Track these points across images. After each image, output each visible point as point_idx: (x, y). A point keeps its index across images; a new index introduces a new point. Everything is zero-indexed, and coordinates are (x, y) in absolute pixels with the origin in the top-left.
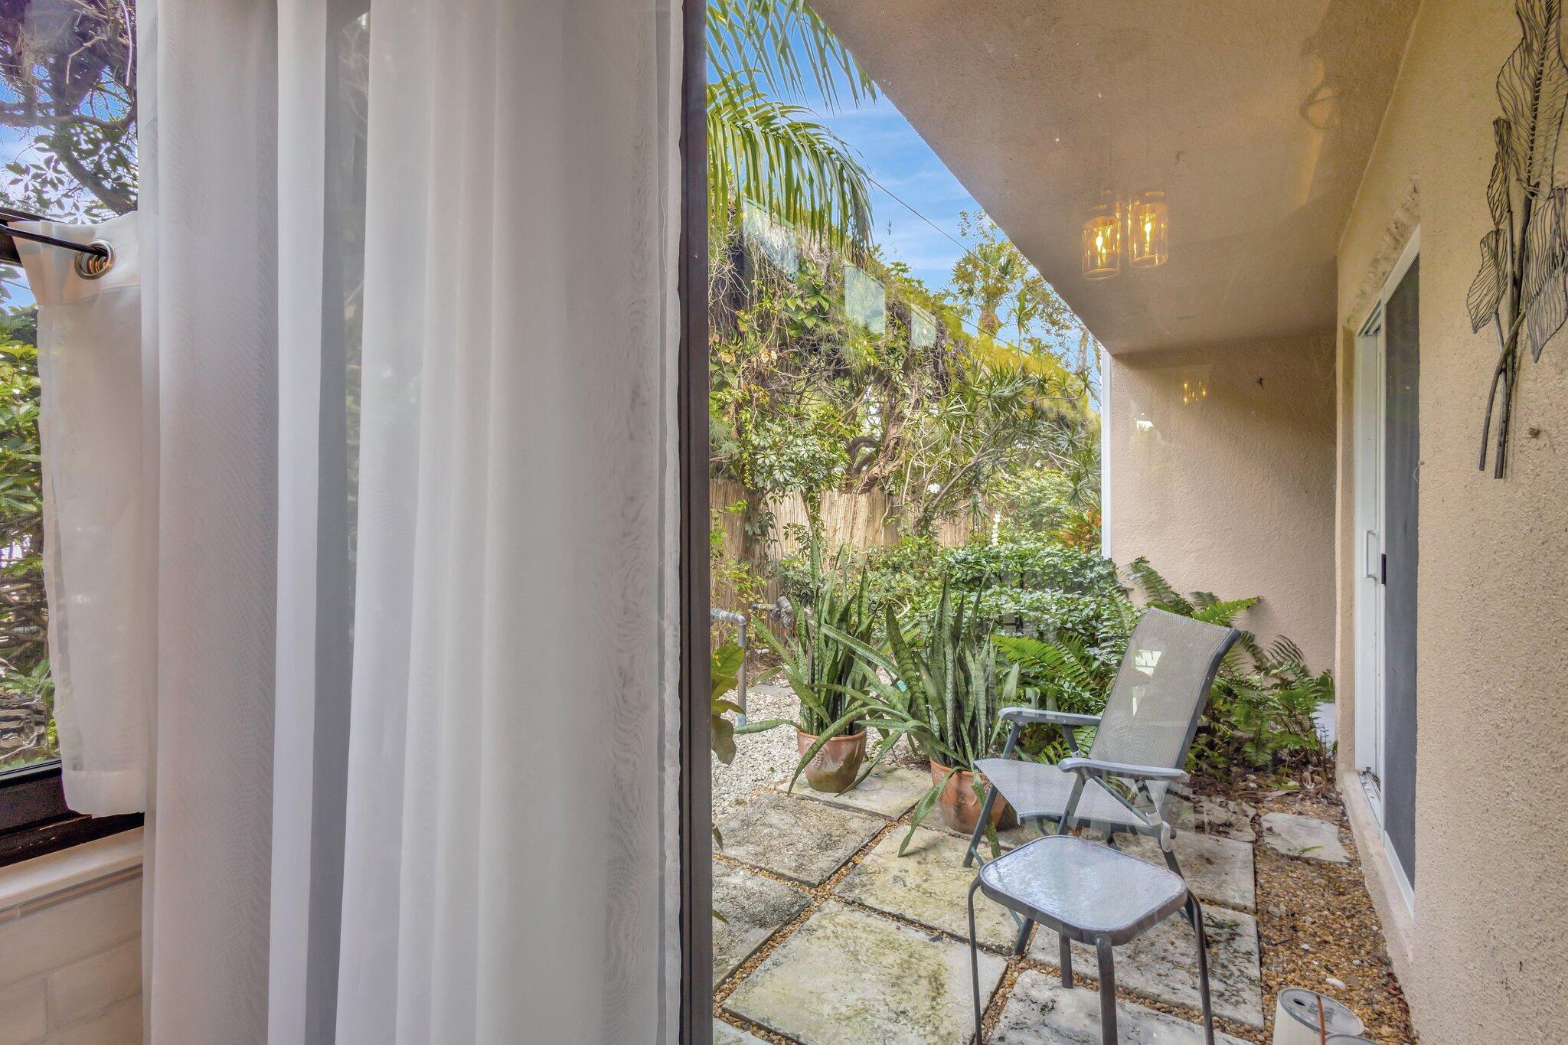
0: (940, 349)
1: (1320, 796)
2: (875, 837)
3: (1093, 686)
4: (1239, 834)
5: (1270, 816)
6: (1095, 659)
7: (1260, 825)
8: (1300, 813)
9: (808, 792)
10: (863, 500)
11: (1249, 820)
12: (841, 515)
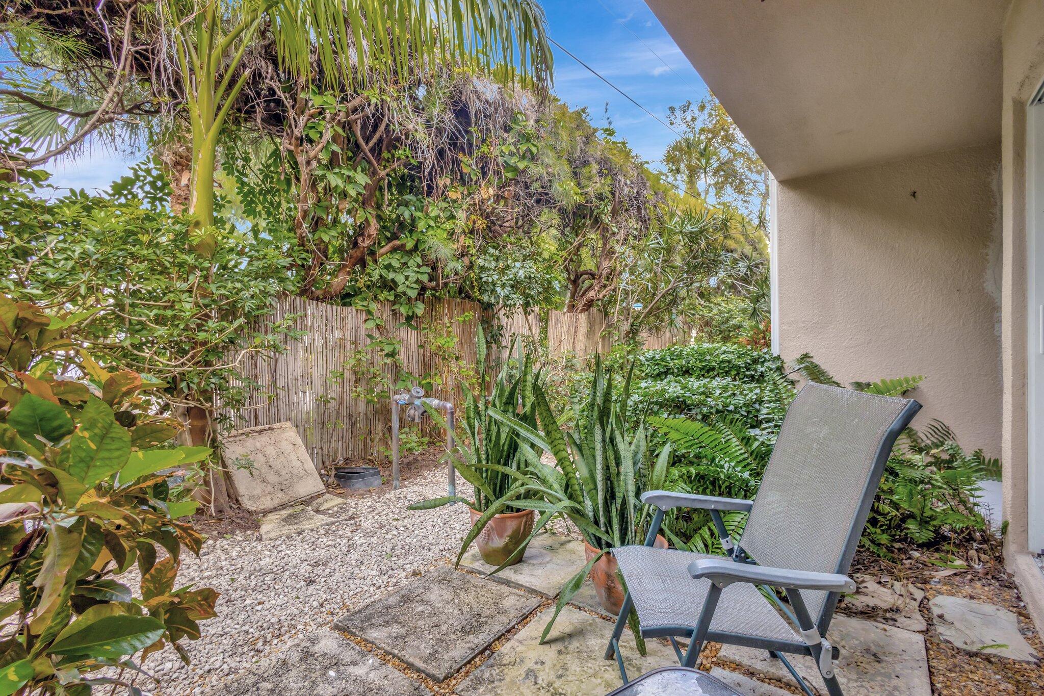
0: (642, 199)
1: (989, 577)
2: (525, 619)
3: (753, 466)
4: (908, 621)
5: (940, 599)
6: (756, 440)
7: (928, 610)
8: (972, 597)
9: (478, 565)
10: (583, 317)
11: (916, 604)
12: (565, 329)
